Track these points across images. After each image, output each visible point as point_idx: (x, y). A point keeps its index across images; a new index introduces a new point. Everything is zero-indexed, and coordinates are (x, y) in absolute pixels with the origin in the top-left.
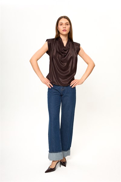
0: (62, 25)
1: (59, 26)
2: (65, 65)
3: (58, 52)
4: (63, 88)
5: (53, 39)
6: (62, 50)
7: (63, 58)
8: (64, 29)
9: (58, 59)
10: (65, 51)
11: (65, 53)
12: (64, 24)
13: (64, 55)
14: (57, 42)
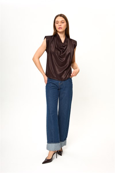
0: (58, 24)
1: (56, 24)
2: (64, 60)
3: (56, 48)
4: (61, 82)
5: (52, 36)
6: (61, 46)
7: (62, 53)
8: (60, 27)
9: (57, 54)
10: (64, 47)
11: (63, 49)
12: (60, 22)
13: (62, 51)
14: (55, 39)
